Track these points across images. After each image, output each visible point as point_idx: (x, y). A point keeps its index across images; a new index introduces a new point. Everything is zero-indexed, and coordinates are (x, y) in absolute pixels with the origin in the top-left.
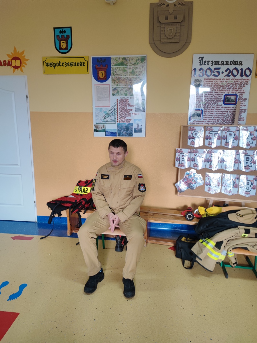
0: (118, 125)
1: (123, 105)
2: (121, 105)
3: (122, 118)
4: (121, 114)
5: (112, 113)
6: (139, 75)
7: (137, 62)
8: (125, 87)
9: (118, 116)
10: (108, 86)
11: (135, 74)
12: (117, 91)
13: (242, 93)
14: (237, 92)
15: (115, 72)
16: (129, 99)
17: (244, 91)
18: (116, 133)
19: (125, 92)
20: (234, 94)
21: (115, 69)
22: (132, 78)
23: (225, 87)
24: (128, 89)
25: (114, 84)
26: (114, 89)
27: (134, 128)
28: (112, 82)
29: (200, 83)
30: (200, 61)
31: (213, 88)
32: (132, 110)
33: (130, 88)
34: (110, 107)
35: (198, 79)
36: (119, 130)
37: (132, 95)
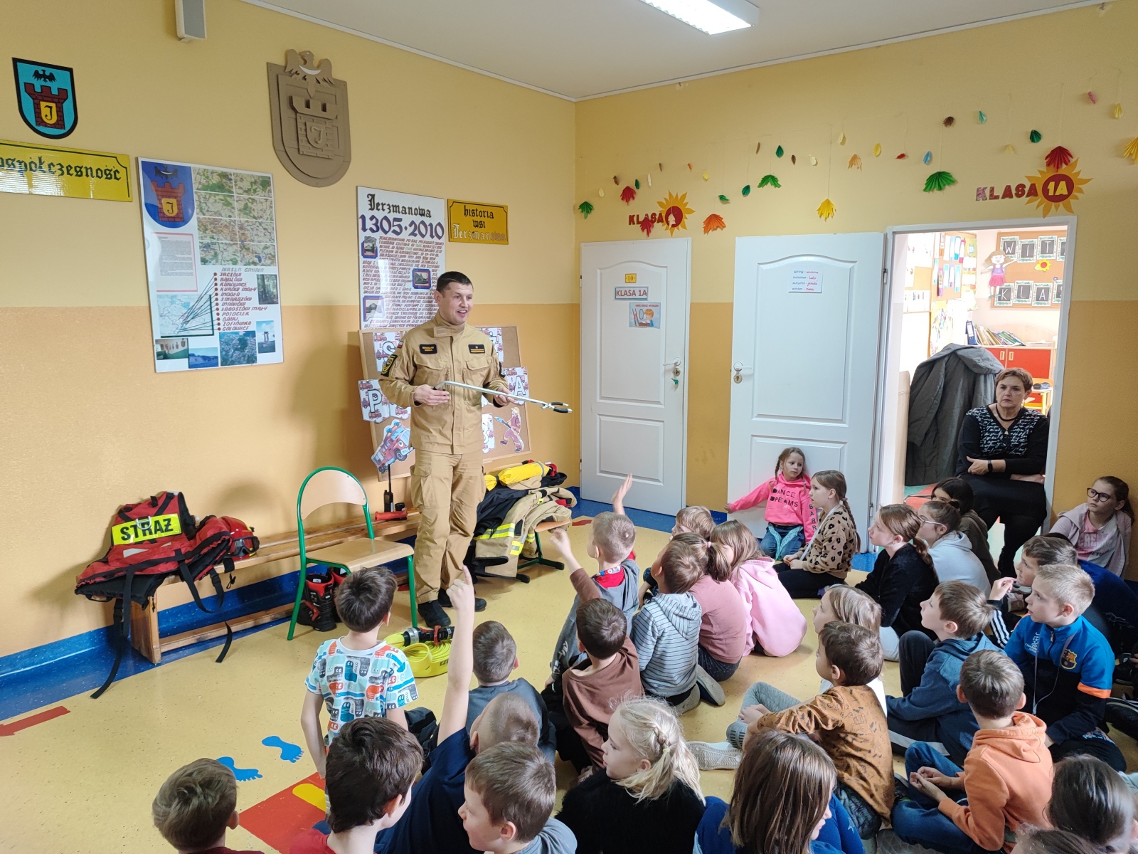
0: (221, 336)
1: (229, 287)
2: (224, 287)
3: (229, 319)
4: (226, 309)
5: (203, 308)
6: (261, 217)
7: (254, 187)
8: (231, 242)
9: (218, 314)
10: (188, 238)
11: (252, 215)
12: (213, 253)
13: (436, 267)
14: (429, 264)
15: (204, 205)
16: (242, 271)
17: (438, 265)
18: (217, 357)
19: (233, 257)
20: (426, 268)
21: (205, 198)
22: (246, 224)
23: (412, 255)
24: (239, 249)
25: (205, 234)
26: (206, 247)
27: (259, 344)
28: (199, 229)
29: (373, 245)
30: (370, 201)
31: (396, 256)
32: (250, 299)
33: (244, 246)
34: (197, 291)
35: (369, 237)
36: (223, 349)
37: (249, 264)
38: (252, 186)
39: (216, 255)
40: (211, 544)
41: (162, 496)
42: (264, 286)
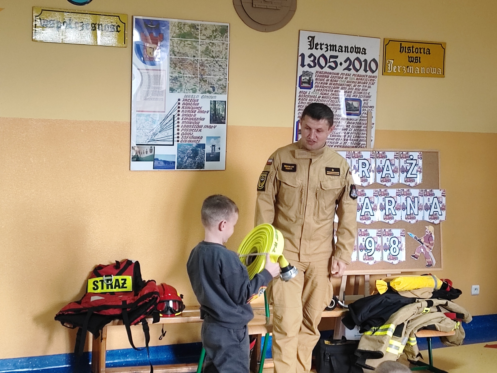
0: (179, 147)
1: (188, 109)
2: (185, 110)
3: (186, 134)
5: (168, 125)
6: (218, 57)
7: (215, 34)
8: (193, 76)
9: (178, 130)
11: (211, 55)
12: (179, 84)
13: (367, 97)
14: (361, 95)
16: (200, 98)
17: (370, 95)
19: (193, 87)
20: (357, 98)
21: (177, 43)
22: (206, 62)
23: (345, 87)
24: (199, 81)
25: (174, 70)
26: (174, 80)
27: (206, 154)
28: (170, 66)
29: (310, 78)
30: (310, 42)
31: (329, 87)
32: (204, 119)
33: (203, 79)
34: (165, 112)
35: (307, 71)
36: (179, 156)
37: (205, 92)
38: (213, 33)
39: (181, 85)
40: (146, 300)
41: (124, 262)
42: (215, 109)
